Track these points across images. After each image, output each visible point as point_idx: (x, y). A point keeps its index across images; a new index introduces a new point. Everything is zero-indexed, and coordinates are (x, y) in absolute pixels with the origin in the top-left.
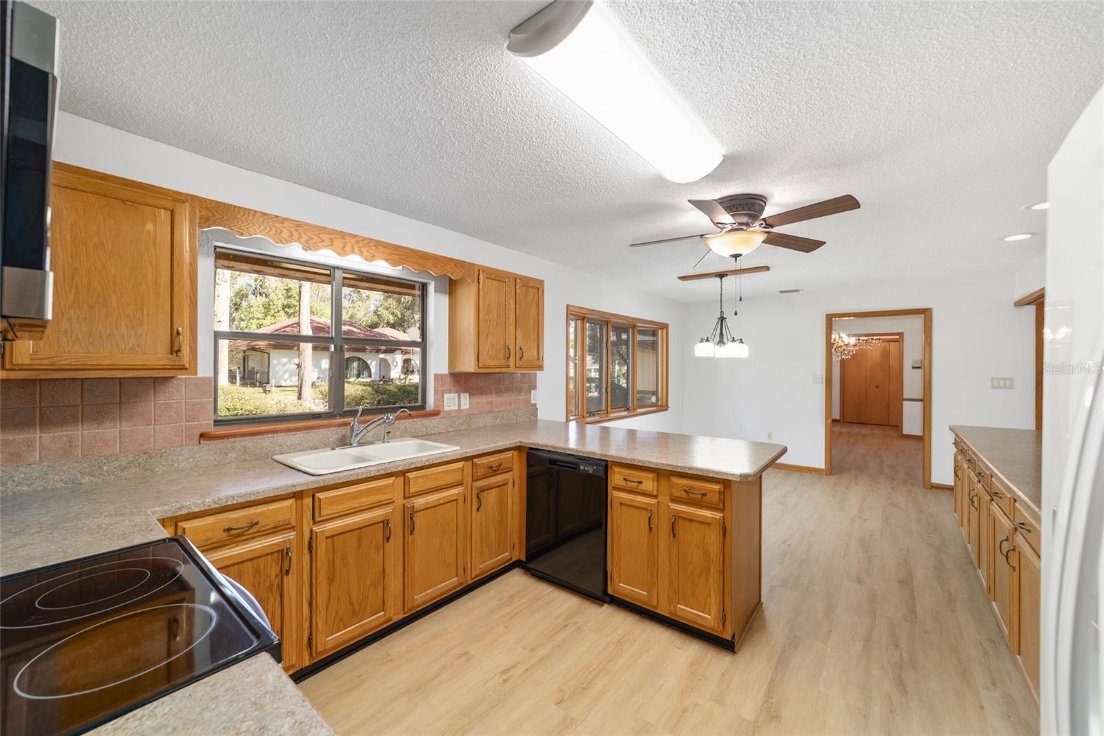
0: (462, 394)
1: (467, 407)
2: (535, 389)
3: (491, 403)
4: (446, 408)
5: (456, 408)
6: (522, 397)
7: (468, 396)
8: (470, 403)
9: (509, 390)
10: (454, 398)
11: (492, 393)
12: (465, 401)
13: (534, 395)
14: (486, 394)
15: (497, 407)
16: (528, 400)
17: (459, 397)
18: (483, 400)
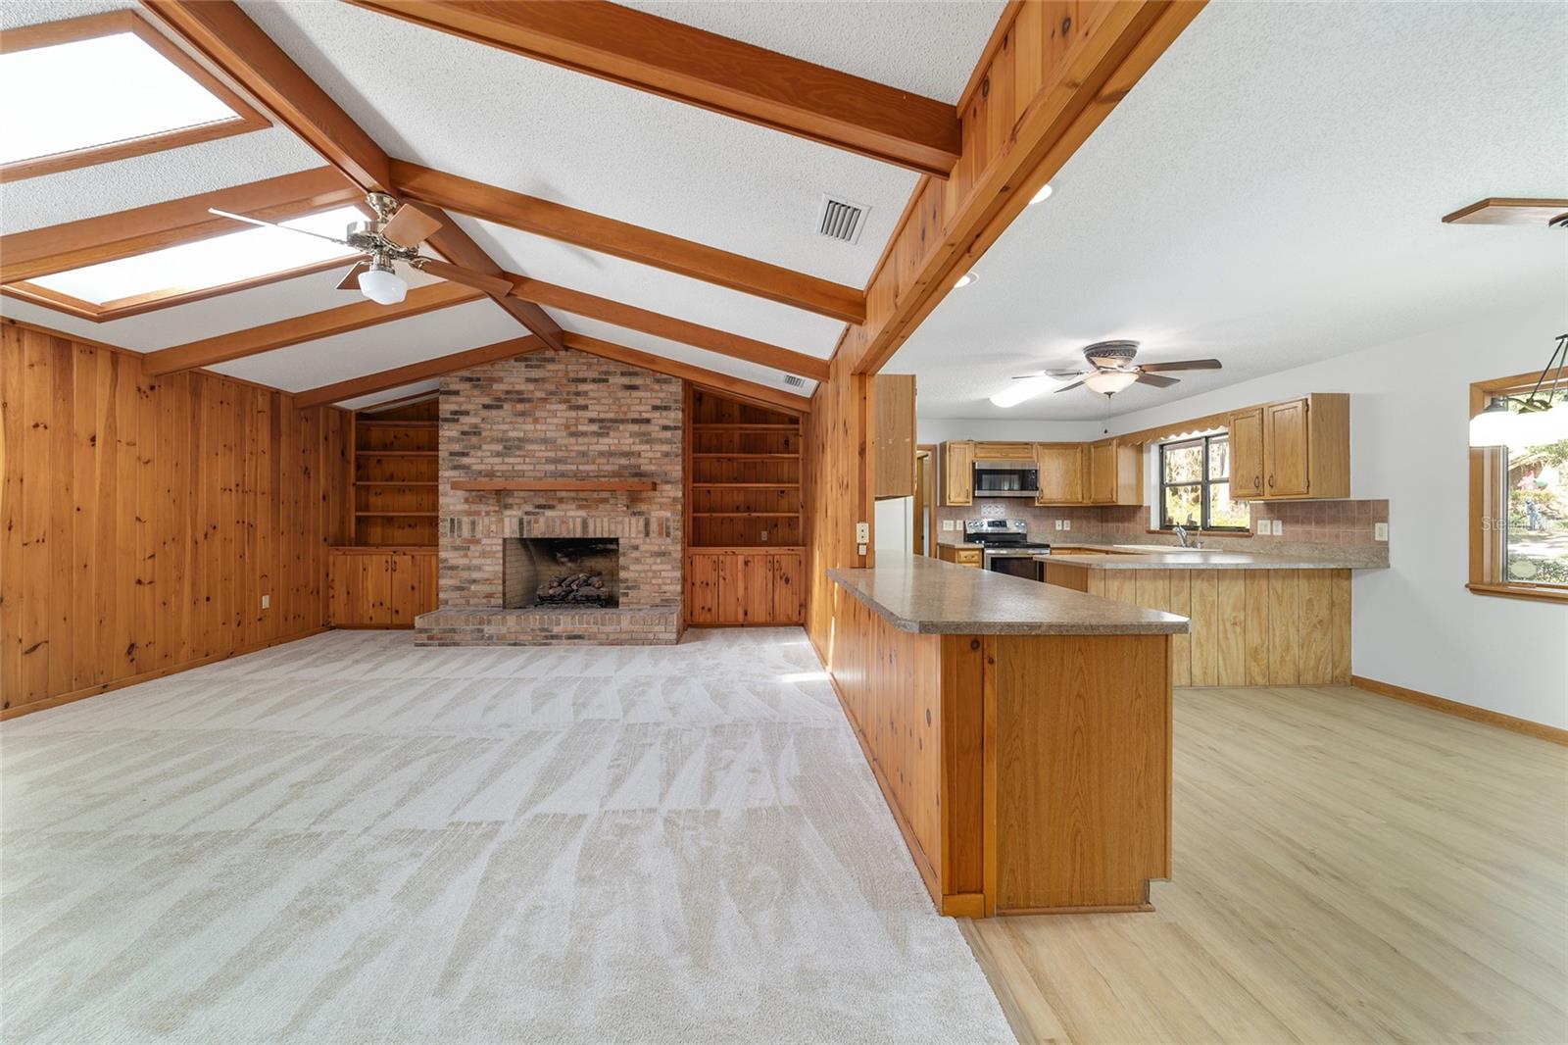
0: (1275, 522)
1: (1280, 533)
2: (1384, 519)
3: (1309, 533)
4: (1259, 533)
5: (1269, 533)
6: (1358, 530)
7: (1280, 525)
8: (1283, 530)
9: (1335, 520)
10: (1266, 526)
11: (1310, 523)
12: (1278, 529)
13: (1381, 529)
14: (1303, 523)
15: (1316, 538)
16: (1370, 537)
17: (1272, 523)
18: (1299, 529)
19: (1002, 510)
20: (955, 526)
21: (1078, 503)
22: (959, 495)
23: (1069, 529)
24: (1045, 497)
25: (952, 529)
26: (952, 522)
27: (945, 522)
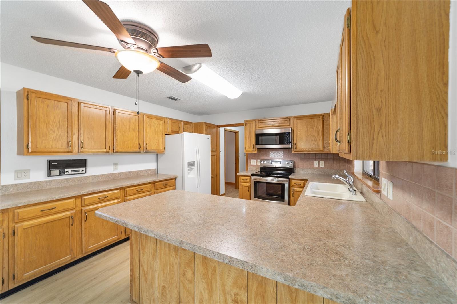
4: (382, 192)
12: (390, 191)
18: (402, 196)
19: (282, 155)
20: (257, 162)
21: (321, 151)
22: (250, 148)
23: (323, 166)
24: (298, 148)
25: (255, 164)
26: (255, 160)
27: (252, 160)
